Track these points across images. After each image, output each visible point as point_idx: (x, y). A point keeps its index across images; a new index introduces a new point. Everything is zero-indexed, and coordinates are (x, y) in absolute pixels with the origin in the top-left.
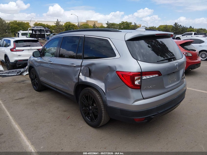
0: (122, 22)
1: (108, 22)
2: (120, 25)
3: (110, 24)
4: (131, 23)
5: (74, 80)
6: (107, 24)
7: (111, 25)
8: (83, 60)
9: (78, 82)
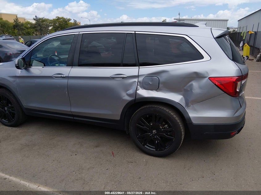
0: (56, 17)
1: (36, 16)
2: (54, 21)
3: (40, 19)
4: (69, 20)
5: (124, 98)
6: (34, 19)
7: (41, 22)
8: (139, 68)
9: (135, 99)
